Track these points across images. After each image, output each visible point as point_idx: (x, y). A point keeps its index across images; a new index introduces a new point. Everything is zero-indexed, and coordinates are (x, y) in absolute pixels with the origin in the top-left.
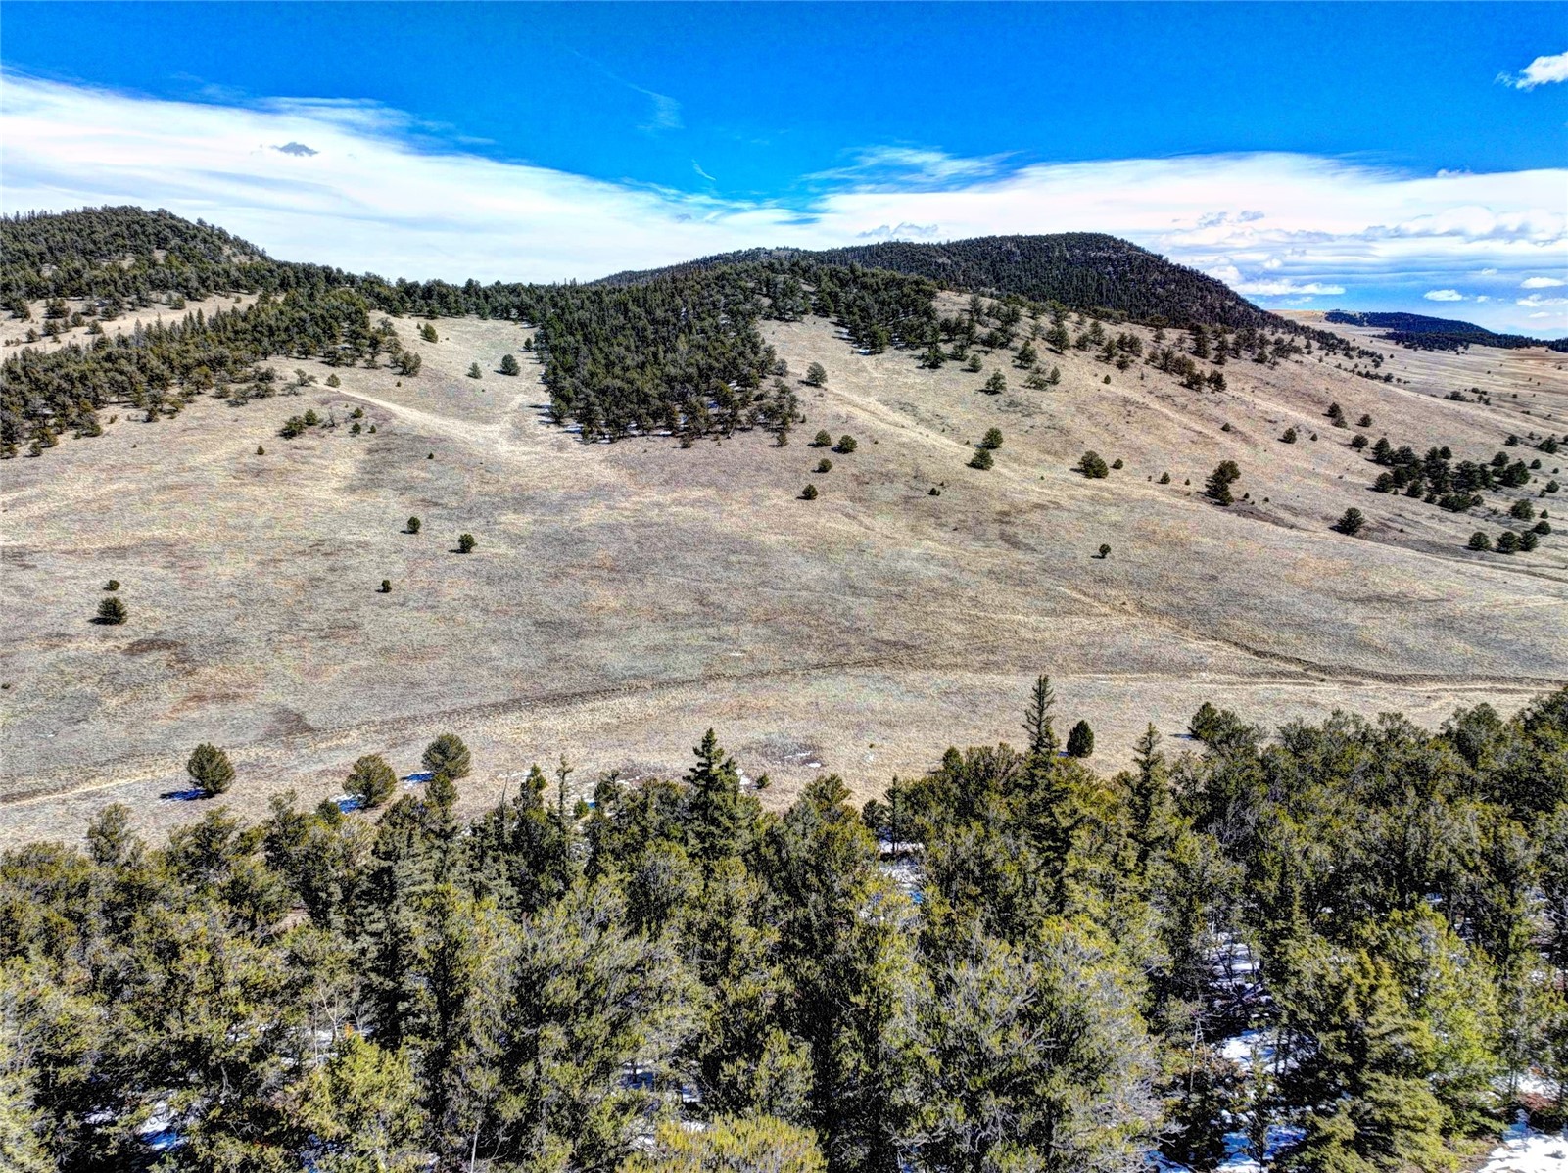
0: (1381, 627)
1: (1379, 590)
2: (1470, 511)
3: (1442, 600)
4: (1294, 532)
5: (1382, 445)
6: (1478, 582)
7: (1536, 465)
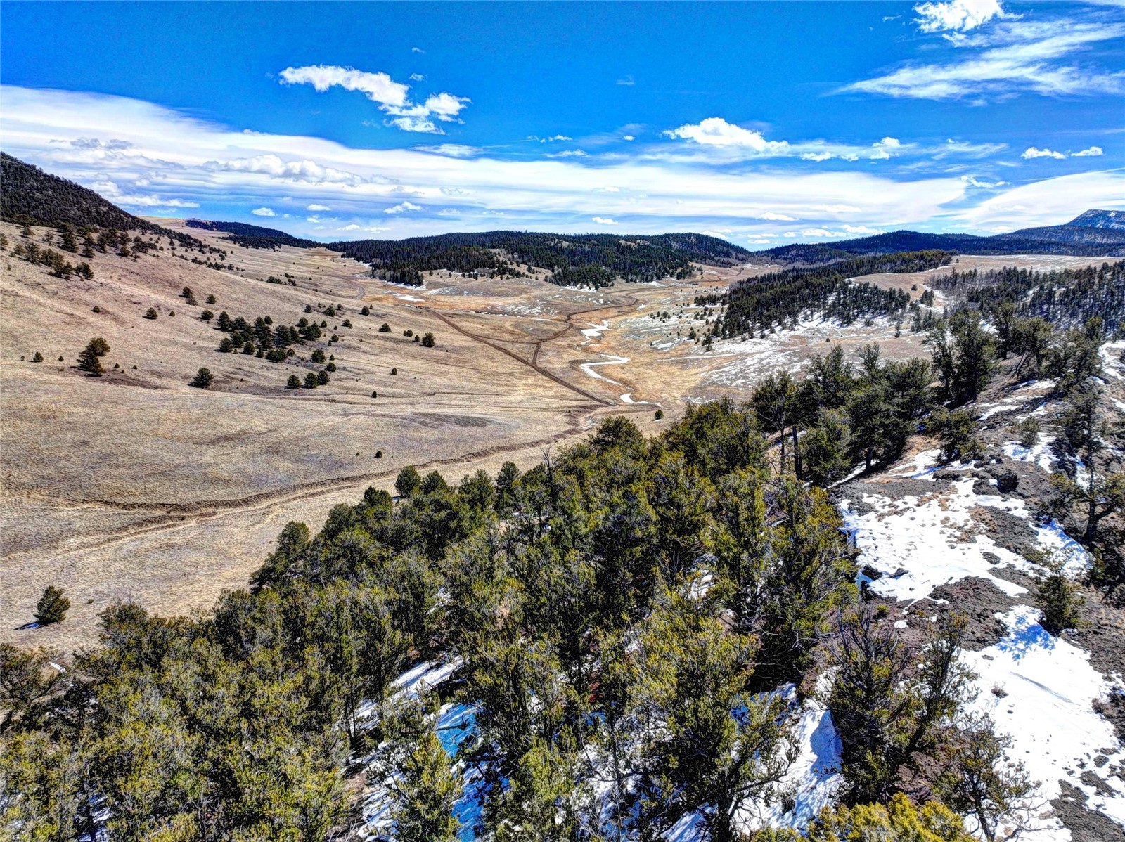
0: (228, 461)
1: (225, 431)
2: (287, 360)
3: (270, 431)
4: (159, 392)
5: (224, 317)
6: (294, 412)
7: (324, 325)
